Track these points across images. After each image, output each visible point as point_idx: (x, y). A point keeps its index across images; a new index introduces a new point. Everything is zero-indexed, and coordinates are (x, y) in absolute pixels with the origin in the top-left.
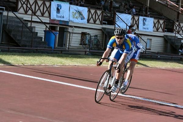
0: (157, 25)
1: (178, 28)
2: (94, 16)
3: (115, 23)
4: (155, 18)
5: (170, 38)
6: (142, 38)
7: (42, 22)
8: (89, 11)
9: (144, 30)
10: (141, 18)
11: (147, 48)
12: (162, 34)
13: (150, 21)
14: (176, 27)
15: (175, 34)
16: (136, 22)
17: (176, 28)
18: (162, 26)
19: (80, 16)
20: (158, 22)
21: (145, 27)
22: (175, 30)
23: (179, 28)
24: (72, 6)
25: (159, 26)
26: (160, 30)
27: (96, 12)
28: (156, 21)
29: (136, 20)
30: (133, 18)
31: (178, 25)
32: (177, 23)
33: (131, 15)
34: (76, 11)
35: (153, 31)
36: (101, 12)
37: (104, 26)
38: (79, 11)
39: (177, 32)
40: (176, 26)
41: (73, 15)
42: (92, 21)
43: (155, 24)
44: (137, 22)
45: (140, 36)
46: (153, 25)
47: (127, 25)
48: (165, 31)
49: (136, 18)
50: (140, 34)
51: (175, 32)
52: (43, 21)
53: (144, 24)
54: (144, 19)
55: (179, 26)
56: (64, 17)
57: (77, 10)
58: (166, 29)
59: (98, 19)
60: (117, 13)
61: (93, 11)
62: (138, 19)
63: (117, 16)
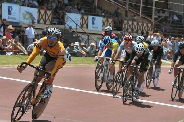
0: (106, 24)
1: (126, 26)
2: (44, 17)
3: (65, 23)
4: (104, 17)
8: (39, 12)
9: (94, 29)
10: (90, 17)
13: (99, 20)
14: (125, 26)
15: (124, 32)
16: (85, 21)
18: (111, 24)
19: (31, 17)
20: (107, 20)
21: (94, 26)
22: (124, 28)
23: (128, 26)
24: (22, 7)
25: (108, 24)
27: (46, 13)
28: (105, 19)
29: (86, 19)
30: (83, 18)
31: (126, 24)
32: (126, 22)
33: (80, 15)
35: (102, 30)
36: (51, 12)
38: (29, 13)
39: (126, 30)
40: (125, 24)
41: (23, 16)
42: (42, 21)
43: (104, 23)
44: (87, 22)
46: (102, 24)
47: (77, 25)
48: (114, 30)
49: (85, 17)
50: (90, 33)
51: (124, 30)
53: (93, 23)
54: (93, 18)
56: (15, 19)
57: (27, 11)
58: (115, 27)
59: (48, 20)
60: (66, 13)
61: (42, 12)
62: (88, 18)
63: (66, 16)
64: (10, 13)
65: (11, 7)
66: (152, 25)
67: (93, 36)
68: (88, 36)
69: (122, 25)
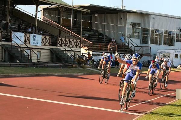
0: (44, 40)
1: (60, 42)
3: (12, 40)
4: (43, 35)
5: (55, 50)
9: (35, 45)
10: (32, 35)
11: (38, 59)
12: (48, 47)
13: (39, 37)
15: (59, 46)
16: (28, 38)
17: (59, 42)
18: (49, 41)
20: (45, 37)
21: (34, 42)
22: (58, 44)
23: (62, 42)
25: (46, 41)
26: (47, 44)
28: (43, 37)
29: (28, 37)
30: (26, 35)
31: (60, 40)
32: (60, 38)
33: (24, 33)
35: (42, 45)
36: (0, 31)
37: (3, 43)
39: (60, 45)
40: (59, 40)
43: (43, 40)
44: (29, 39)
46: (41, 40)
47: (21, 41)
48: (51, 45)
49: (28, 35)
50: (32, 48)
51: (58, 45)
53: (34, 40)
54: (34, 36)
55: (61, 41)
58: (51, 43)
60: (13, 32)
62: (30, 36)
63: (13, 34)
66: (80, 41)
67: (34, 50)
68: (31, 50)
69: (57, 41)
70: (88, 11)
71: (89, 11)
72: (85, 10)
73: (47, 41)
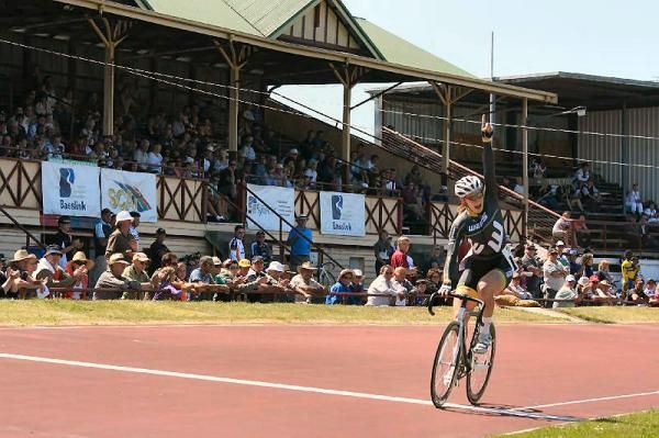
0: (376, 215)
1: (442, 220)
2: (178, 199)
3: (246, 217)
4: (370, 193)
5: (420, 251)
6: (334, 257)
7: (15, 226)
8: (162, 184)
9: (339, 232)
10: (326, 196)
13: (355, 205)
14: (437, 219)
15: (435, 237)
16: (311, 209)
17: (438, 222)
18: (394, 217)
19: (136, 200)
20: (381, 204)
21: (337, 222)
22: (434, 227)
23: (447, 218)
24: (105, 171)
25: (385, 217)
26: (389, 228)
27: (183, 186)
28: (373, 202)
29: (311, 203)
30: (302, 197)
31: (441, 213)
32: (440, 206)
33: (292, 190)
34: (121, 185)
35: (367, 233)
36: (199, 184)
37: (211, 227)
38: (129, 188)
39: (443, 232)
40: (438, 213)
41: (113, 198)
42: (172, 213)
43: (370, 214)
44: (315, 210)
45: (326, 251)
46: (363, 215)
47: (281, 219)
48: (405, 232)
49: (311, 197)
50: (327, 245)
51: (433, 234)
52: (21, 221)
53: (337, 214)
54: (335, 199)
55: (446, 216)
56: (84, 207)
57: (123, 183)
58: (404, 226)
59: (192, 207)
60: (249, 186)
61: (173, 184)
62: (318, 200)
63: (249, 194)
64: (65, 189)
65: (71, 170)
66: (523, 215)
67: (335, 254)
68: (321, 253)
69: (429, 218)
70: (548, 100)
71: (552, 97)
72: (537, 95)
73: (389, 218)
